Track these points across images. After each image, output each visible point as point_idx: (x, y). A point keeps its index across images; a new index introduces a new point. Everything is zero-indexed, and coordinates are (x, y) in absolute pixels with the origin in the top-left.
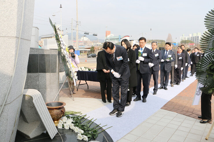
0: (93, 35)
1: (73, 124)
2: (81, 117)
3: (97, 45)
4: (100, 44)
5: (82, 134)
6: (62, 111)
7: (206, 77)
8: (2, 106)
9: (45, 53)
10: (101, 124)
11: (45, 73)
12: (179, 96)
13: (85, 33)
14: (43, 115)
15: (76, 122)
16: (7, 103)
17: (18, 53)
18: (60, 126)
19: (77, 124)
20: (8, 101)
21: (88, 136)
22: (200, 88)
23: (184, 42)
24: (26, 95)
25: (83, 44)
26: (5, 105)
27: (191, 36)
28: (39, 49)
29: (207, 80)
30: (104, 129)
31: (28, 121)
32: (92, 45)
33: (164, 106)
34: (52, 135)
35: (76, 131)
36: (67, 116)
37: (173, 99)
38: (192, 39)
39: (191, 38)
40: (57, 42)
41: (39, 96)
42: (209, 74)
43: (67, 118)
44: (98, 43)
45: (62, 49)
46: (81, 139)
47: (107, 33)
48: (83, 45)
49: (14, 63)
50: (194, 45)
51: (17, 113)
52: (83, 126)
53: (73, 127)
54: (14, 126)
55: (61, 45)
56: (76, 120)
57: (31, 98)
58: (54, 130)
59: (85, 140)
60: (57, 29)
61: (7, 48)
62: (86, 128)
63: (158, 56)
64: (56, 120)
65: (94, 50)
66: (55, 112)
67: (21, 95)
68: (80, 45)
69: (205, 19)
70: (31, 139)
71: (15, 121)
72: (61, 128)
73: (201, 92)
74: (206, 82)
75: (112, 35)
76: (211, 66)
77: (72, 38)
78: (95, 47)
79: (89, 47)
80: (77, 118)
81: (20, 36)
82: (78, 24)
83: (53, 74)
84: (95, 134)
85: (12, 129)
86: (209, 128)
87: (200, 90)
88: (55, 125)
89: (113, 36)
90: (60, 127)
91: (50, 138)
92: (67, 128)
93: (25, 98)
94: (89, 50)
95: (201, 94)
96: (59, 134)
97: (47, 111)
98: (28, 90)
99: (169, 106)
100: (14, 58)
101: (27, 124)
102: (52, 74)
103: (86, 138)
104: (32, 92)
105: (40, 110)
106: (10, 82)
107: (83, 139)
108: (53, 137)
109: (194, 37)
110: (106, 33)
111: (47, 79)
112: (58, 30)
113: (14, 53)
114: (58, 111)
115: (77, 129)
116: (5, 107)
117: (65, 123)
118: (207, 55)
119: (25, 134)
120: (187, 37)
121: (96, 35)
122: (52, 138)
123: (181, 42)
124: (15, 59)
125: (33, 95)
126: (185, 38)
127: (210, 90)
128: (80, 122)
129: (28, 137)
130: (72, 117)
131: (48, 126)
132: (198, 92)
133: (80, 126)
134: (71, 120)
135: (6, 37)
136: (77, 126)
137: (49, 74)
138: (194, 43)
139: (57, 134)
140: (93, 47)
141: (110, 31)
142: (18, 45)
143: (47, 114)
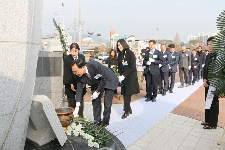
0: (97, 35)
1: (83, 131)
2: (90, 122)
3: (101, 46)
4: (104, 44)
5: (93, 141)
6: (70, 117)
7: (218, 80)
8: (13, 113)
9: (49, 56)
10: (111, 130)
11: (49, 77)
12: (189, 100)
13: (88, 34)
14: (53, 121)
15: (86, 129)
16: (18, 110)
17: (28, 59)
18: (70, 132)
19: (87, 130)
20: (19, 108)
21: (99, 143)
22: (212, 92)
23: (192, 42)
24: (35, 101)
25: (86, 44)
26: (16, 113)
27: (199, 35)
28: (43, 52)
29: (219, 83)
30: (115, 135)
31: (36, 128)
32: (96, 46)
33: (174, 110)
34: (62, 142)
35: (86, 138)
36: (76, 122)
37: (182, 102)
38: (201, 38)
39: (199, 38)
40: (62, 44)
41: (49, 102)
42: (221, 77)
43: (76, 124)
44: (101, 44)
45: (67, 52)
46: (92, 146)
47: (112, 33)
48: (86, 46)
49: (24, 69)
50: (203, 44)
51: (27, 120)
52: (93, 132)
53: (82, 133)
54: (24, 134)
55: (66, 47)
56: (86, 126)
57: (40, 104)
58: (64, 137)
59: (95, 146)
60: (62, 30)
61: (18, 54)
62: (97, 134)
63: (167, 57)
64: (64, 127)
65: (98, 51)
66: (64, 118)
67: (30, 101)
68: (83, 46)
69: (217, 20)
70: (40, 147)
71: (25, 129)
72: (71, 135)
73: (213, 95)
74: (218, 85)
75: (116, 34)
76: (223, 69)
77: (75, 38)
78: (99, 47)
79: (93, 48)
80: (86, 124)
81: (30, 41)
82: (81, 24)
83: (58, 77)
84: (106, 140)
85: (22, 137)
86: (221, 133)
87: (212, 93)
88: (65, 132)
89: (118, 36)
90: (69, 134)
91: (60, 145)
92: (76, 134)
93: (33, 105)
94: (93, 51)
95: (213, 97)
96: (68, 141)
97: (56, 117)
98: (37, 96)
99: (179, 110)
100: (24, 64)
101: (35, 131)
102: (56, 77)
103: (97, 145)
104: (41, 98)
105: (50, 117)
106: (21, 89)
107: (94, 146)
108: (63, 144)
109: (202, 37)
110: (110, 32)
111: (52, 83)
112: (62, 32)
113: (24, 58)
114: (67, 117)
115: (87, 136)
116: (16, 114)
117: (75, 129)
118: (220, 57)
119: (33, 141)
120: (195, 37)
121: (100, 35)
122: (62, 146)
123: (189, 41)
124: (26, 65)
125: (43, 101)
126: (193, 38)
127: (222, 94)
128: (89, 128)
129: (37, 144)
130: (81, 123)
131: (58, 133)
132: (210, 95)
133: (90, 132)
134: (80, 126)
135: (17, 42)
136: (87, 132)
137: (53, 77)
138: (203, 43)
139: (67, 141)
140: (97, 48)
141: (115, 31)
142: (28, 50)
143: (57, 120)
